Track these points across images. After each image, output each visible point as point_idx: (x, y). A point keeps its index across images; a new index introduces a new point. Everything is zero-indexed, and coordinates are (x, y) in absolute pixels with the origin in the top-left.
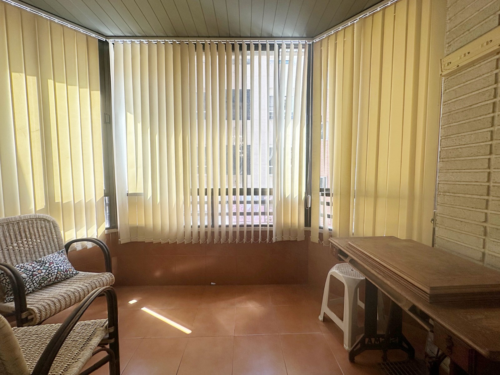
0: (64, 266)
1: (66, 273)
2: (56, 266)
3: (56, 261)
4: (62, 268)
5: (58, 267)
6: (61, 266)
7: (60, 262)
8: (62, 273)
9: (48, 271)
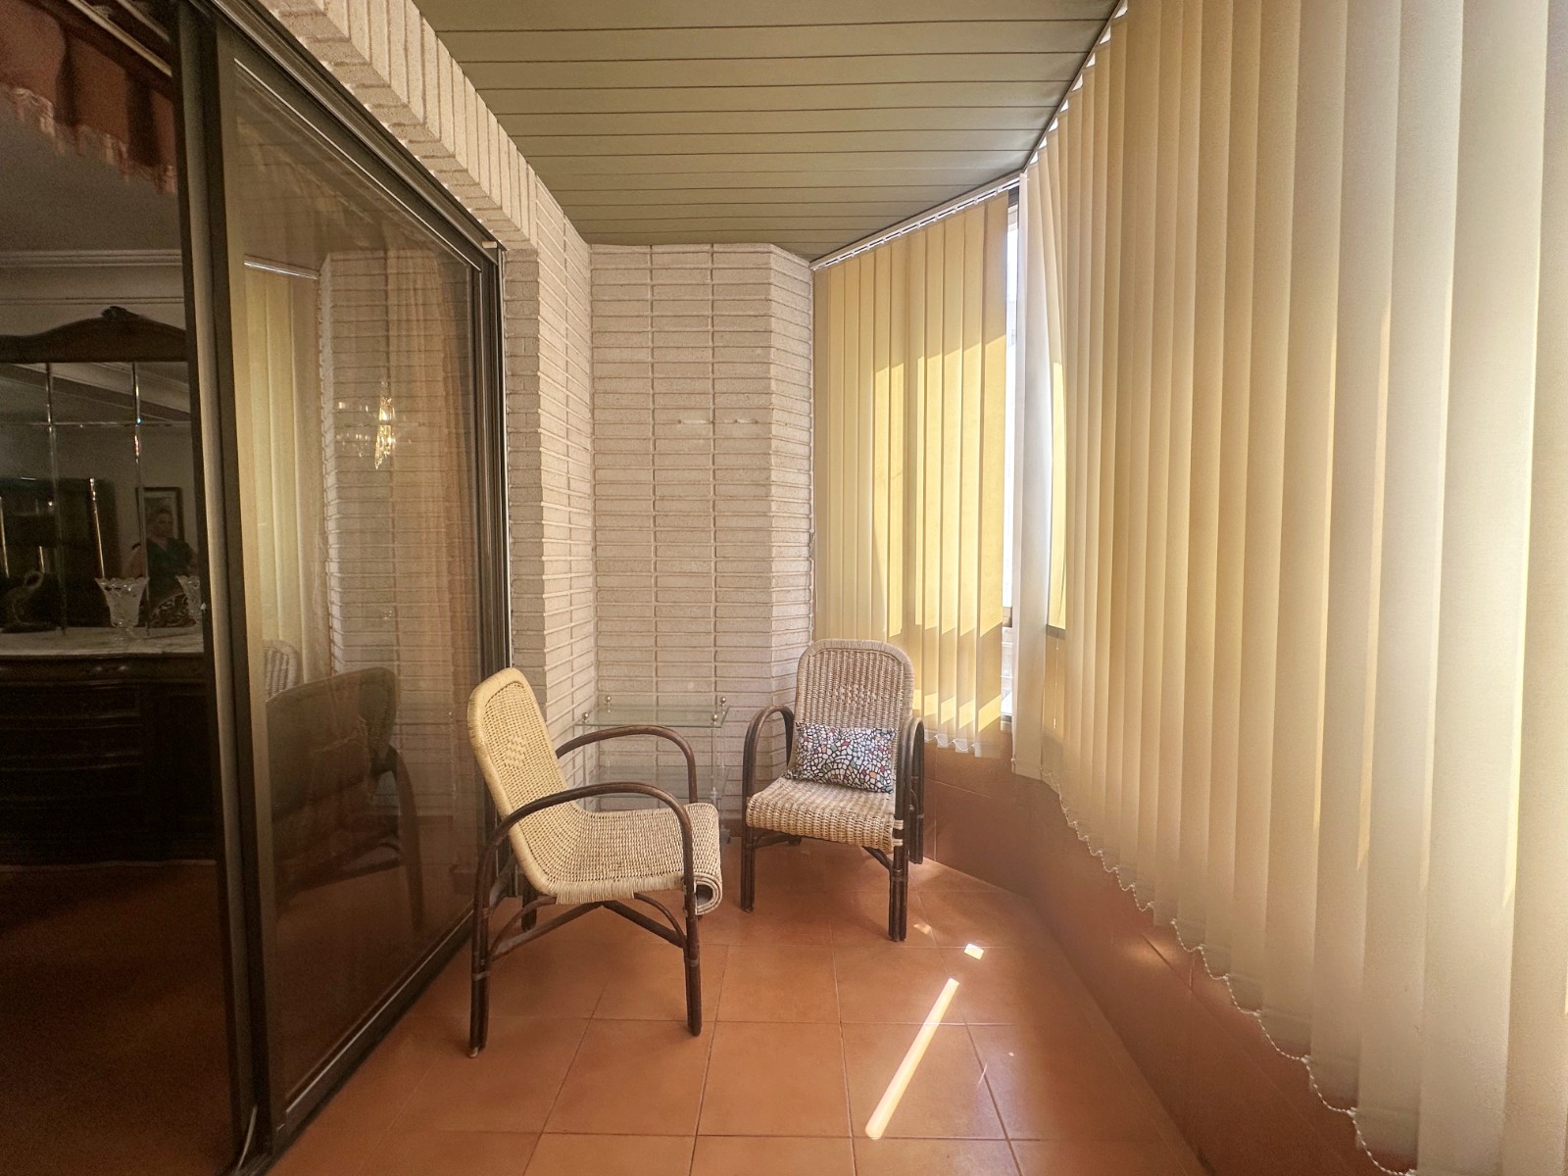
0: (864, 760)
1: (862, 776)
2: (850, 752)
3: (858, 743)
4: (859, 762)
5: (853, 757)
6: (858, 758)
7: (863, 749)
8: (856, 772)
9: (834, 755)
